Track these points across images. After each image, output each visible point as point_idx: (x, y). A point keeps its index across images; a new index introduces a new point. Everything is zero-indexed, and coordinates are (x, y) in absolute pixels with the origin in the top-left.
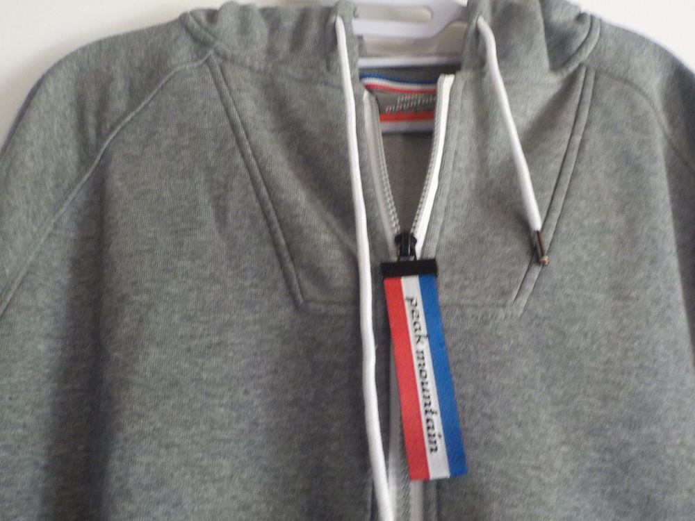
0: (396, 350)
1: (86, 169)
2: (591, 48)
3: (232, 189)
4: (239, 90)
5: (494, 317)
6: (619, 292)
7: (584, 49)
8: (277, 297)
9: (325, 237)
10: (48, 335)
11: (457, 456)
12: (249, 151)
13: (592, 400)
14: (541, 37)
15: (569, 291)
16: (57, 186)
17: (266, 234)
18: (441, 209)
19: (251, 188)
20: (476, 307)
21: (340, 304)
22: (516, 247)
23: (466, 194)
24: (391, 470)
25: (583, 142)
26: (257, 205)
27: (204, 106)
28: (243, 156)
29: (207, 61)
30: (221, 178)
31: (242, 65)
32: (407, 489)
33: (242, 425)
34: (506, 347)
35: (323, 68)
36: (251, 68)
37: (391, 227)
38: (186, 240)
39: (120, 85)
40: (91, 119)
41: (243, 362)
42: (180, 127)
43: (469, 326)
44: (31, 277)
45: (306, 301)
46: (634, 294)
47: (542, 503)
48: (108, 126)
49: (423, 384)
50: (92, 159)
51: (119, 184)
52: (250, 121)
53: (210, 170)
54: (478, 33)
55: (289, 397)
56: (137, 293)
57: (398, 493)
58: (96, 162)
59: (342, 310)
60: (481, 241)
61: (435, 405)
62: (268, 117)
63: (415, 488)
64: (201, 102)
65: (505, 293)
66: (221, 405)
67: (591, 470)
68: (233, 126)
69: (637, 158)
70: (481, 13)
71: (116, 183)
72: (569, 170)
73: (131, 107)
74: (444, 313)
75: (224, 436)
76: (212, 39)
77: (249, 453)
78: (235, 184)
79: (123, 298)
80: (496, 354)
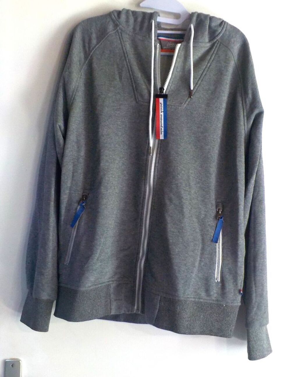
0: (157, 114)
1: (87, 60)
2: (221, 35)
3: (123, 71)
4: (125, 41)
5: (178, 109)
6: (208, 105)
7: (219, 35)
8: (132, 99)
9: (144, 87)
10: (81, 102)
11: (165, 135)
12: (128, 61)
13: (196, 128)
14: (207, 33)
15: (196, 104)
16: (80, 64)
17: (131, 84)
18: (171, 82)
19: (128, 71)
20: (174, 106)
21: (146, 103)
22: (187, 93)
23: (178, 78)
24: (153, 137)
25: (210, 65)
26: (129, 76)
27: (116, 46)
28: (126, 62)
29: (117, 31)
30: (120, 67)
31: (126, 33)
32: (155, 141)
33: (124, 126)
34: (179, 115)
35: (147, 37)
36: (129, 35)
37: (159, 86)
38: (113, 83)
39: (94, 36)
40: (87, 45)
41: (124, 113)
42: (110, 51)
43: (172, 110)
44: (78, 88)
45: (139, 101)
46: (211, 105)
47: (180, 145)
48: (92, 48)
49: (161, 121)
50: (88, 57)
51: (96, 66)
52: (128, 52)
53: (118, 65)
54: (190, 29)
55: (133, 121)
56: (102, 94)
57: (153, 142)
58: (89, 58)
59: (146, 104)
60: (179, 90)
61: (163, 126)
62: (133, 50)
63: (157, 141)
64: (116, 44)
65: (181, 103)
66: (119, 121)
67: (192, 141)
68: (124, 53)
69: (223, 70)
70: (192, 23)
71: (95, 65)
72: (204, 73)
73: (98, 43)
74: (168, 107)
75: (120, 127)
76: (119, 24)
77: (125, 132)
78: (124, 69)
79: (99, 96)
80: (177, 116)
